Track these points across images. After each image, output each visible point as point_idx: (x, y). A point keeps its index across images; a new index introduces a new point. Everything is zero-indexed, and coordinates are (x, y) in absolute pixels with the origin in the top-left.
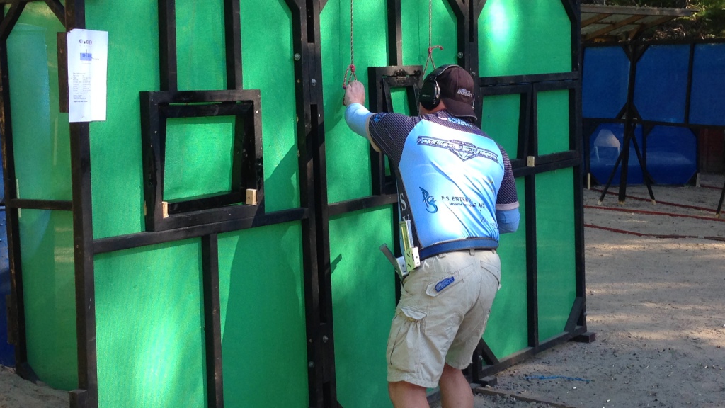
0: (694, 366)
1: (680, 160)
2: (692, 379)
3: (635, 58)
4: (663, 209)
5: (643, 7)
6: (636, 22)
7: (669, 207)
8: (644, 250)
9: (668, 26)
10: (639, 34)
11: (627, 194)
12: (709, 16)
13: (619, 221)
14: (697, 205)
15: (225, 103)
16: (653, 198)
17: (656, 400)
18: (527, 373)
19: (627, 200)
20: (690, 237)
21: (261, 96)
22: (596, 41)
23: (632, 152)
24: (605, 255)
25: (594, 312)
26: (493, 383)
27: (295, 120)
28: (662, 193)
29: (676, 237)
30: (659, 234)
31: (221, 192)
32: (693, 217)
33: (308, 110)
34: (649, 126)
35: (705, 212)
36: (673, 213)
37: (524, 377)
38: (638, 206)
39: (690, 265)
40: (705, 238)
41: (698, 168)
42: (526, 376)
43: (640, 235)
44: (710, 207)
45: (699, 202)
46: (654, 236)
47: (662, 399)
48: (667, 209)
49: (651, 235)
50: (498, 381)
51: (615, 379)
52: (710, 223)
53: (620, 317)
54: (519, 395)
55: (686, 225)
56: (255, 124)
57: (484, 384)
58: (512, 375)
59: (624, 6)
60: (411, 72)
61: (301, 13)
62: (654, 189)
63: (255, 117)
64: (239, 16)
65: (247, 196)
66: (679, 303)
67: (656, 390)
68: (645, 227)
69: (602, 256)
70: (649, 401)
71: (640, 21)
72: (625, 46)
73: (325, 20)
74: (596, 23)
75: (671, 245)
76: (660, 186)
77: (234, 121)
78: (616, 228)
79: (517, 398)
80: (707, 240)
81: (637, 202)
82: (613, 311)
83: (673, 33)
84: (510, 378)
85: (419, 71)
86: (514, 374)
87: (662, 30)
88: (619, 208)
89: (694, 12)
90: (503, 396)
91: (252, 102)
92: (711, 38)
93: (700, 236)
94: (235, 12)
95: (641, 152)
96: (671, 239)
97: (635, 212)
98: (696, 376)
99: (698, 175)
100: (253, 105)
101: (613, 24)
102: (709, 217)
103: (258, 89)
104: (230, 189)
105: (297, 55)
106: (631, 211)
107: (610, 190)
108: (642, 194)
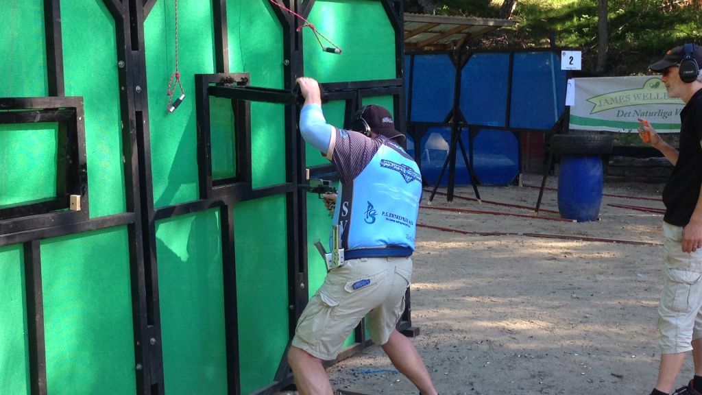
0: (508, 355)
1: (504, 161)
2: (506, 367)
3: (460, 67)
4: (489, 208)
5: (469, 18)
6: (463, 31)
7: (493, 206)
8: (468, 247)
9: (493, 35)
10: (466, 42)
11: (455, 194)
12: (529, 26)
13: (447, 220)
14: (518, 203)
15: (47, 110)
16: (479, 198)
17: (473, 389)
18: (353, 368)
19: (455, 200)
20: (510, 234)
21: (84, 104)
22: (426, 48)
23: (459, 153)
24: (432, 253)
25: (419, 307)
27: (120, 126)
28: (487, 193)
29: (499, 234)
30: (483, 231)
31: (45, 198)
32: (515, 215)
33: (132, 116)
34: (475, 130)
35: (526, 210)
36: (497, 212)
37: (351, 372)
38: (465, 205)
39: (509, 261)
40: (524, 234)
41: (520, 169)
42: (353, 370)
43: (465, 233)
44: (530, 206)
45: (521, 201)
46: (478, 233)
47: (477, 387)
48: (492, 208)
49: (475, 233)
51: (436, 371)
52: (530, 220)
53: (443, 311)
54: (346, 390)
55: (508, 223)
56: (78, 130)
58: (339, 371)
59: (451, 16)
60: (238, 80)
61: (125, 21)
62: (480, 189)
63: (78, 124)
64: (60, 23)
65: (71, 202)
66: (498, 296)
67: (473, 380)
68: (470, 225)
69: (429, 253)
70: (466, 390)
71: (466, 31)
72: (451, 54)
73: (152, 28)
74: (426, 31)
75: (492, 242)
76: (486, 186)
77: (57, 128)
78: (444, 227)
79: (343, 392)
80: (525, 237)
81: (465, 201)
82: (437, 305)
83: (497, 42)
84: (338, 373)
85: (246, 78)
86: (342, 369)
87: (487, 39)
88: (447, 207)
89: (516, 22)
91: (75, 109)
92: (531, 47)
93: (520, 233)
94: (55, 19)
95: (468, 156)
96: (493, 236)
97: (461, 211)
98: (509, 364)
99: (521, 175)
100: (76, 112)
101: (442, 33)
102: (528, 215)
103: (81, 95)
104: (55, 196)
105: (121, 63)
106: (459, 211)
107: (439, 190)
108: (469, 194)
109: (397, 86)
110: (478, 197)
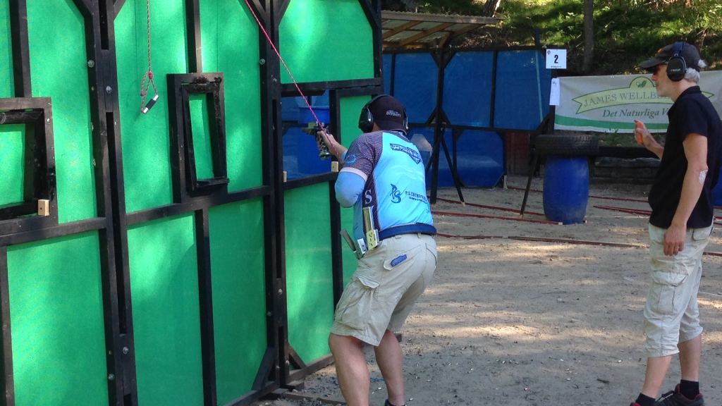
0: (492, 362)
1: (488, 162)
2: (490, 374)
3: (442, 66)
4: (473, 210)
5: (452, 15)
6: (446, 29)
7: (478, 208)
8: (452, 251)
9: (476, 33)
10: (449, 41)
11: (438, 197)
12: (514, 24)
14: (503, 206)
15: (13, 112)
16: (463, 201)
17: (456, 396)
19: (439, 203)
20: (495, 237)
21: (52, 105)
22: (408, 47)
23: (442, 154)
26: (300, 387)
27: (90, 127)
28: (471, 195)
29: (483, 238)
30: (467, 235)
31: (12, 203)
32: (499, 218)
33: (103, 118)
34: (458, 130)
35: (511, 213)
36: (481, 214)
37: (331, 380)
38: (449, 208)
39: (494, 264)
40: (509, 237)
41: (505, 170)
42: (333, 378)
43: (449, 236)
44: (515, 209)
45: (506, 203)
46: (462, 237)
47: (461, 394)
48: (476, 211)
49: (459, 236)
50: (305, 385)
51: (419, 378)
52: (515, 223)
53: (426, 317)
54: (326, 398)
55: (493, 226)
56: (46, 132)
57: (291, 388)
58: (319, 379)
59: (434, 14)
60: (211, 79)
61: (94, 19)
62: (464, 192)
63: (46, 126)
64: (26, 21)
65: (39, 207)
66: (482, 301)
67: (456, 387)
68: (454, 228)
70: (449, 398)
71: (449, 29)
72: (433, 53)
73: (122, 26)
74: (407, 30)
75: (476, 246)
76: (470, 188)
77: (24, 130)
79: (323, 401)
80: (510, 240)
81: (448, 204)
82: (420, 311)
83: (481, 41)
84: (318, 381)
85: (219, 78)
86: (322, 377)
87: (471, 38)
89: (500, 20)
90: (309, 399)
91: (43, 110)
92: (516, 45)
93: (504, 237)
94: (21, 17)
95: (451, 157)
96: (477, 240)
97: (445, 214)
98: (494, 371)
99: (505, 177)
100: (43, 112)
101: (425, 32)
102: (513, 217)
103: (49, 96)
104: (22, 200)
105: (91, 62)
106: (442, 214)
108: (453, 196)
109: (376, 86)
110: (462, 199)
